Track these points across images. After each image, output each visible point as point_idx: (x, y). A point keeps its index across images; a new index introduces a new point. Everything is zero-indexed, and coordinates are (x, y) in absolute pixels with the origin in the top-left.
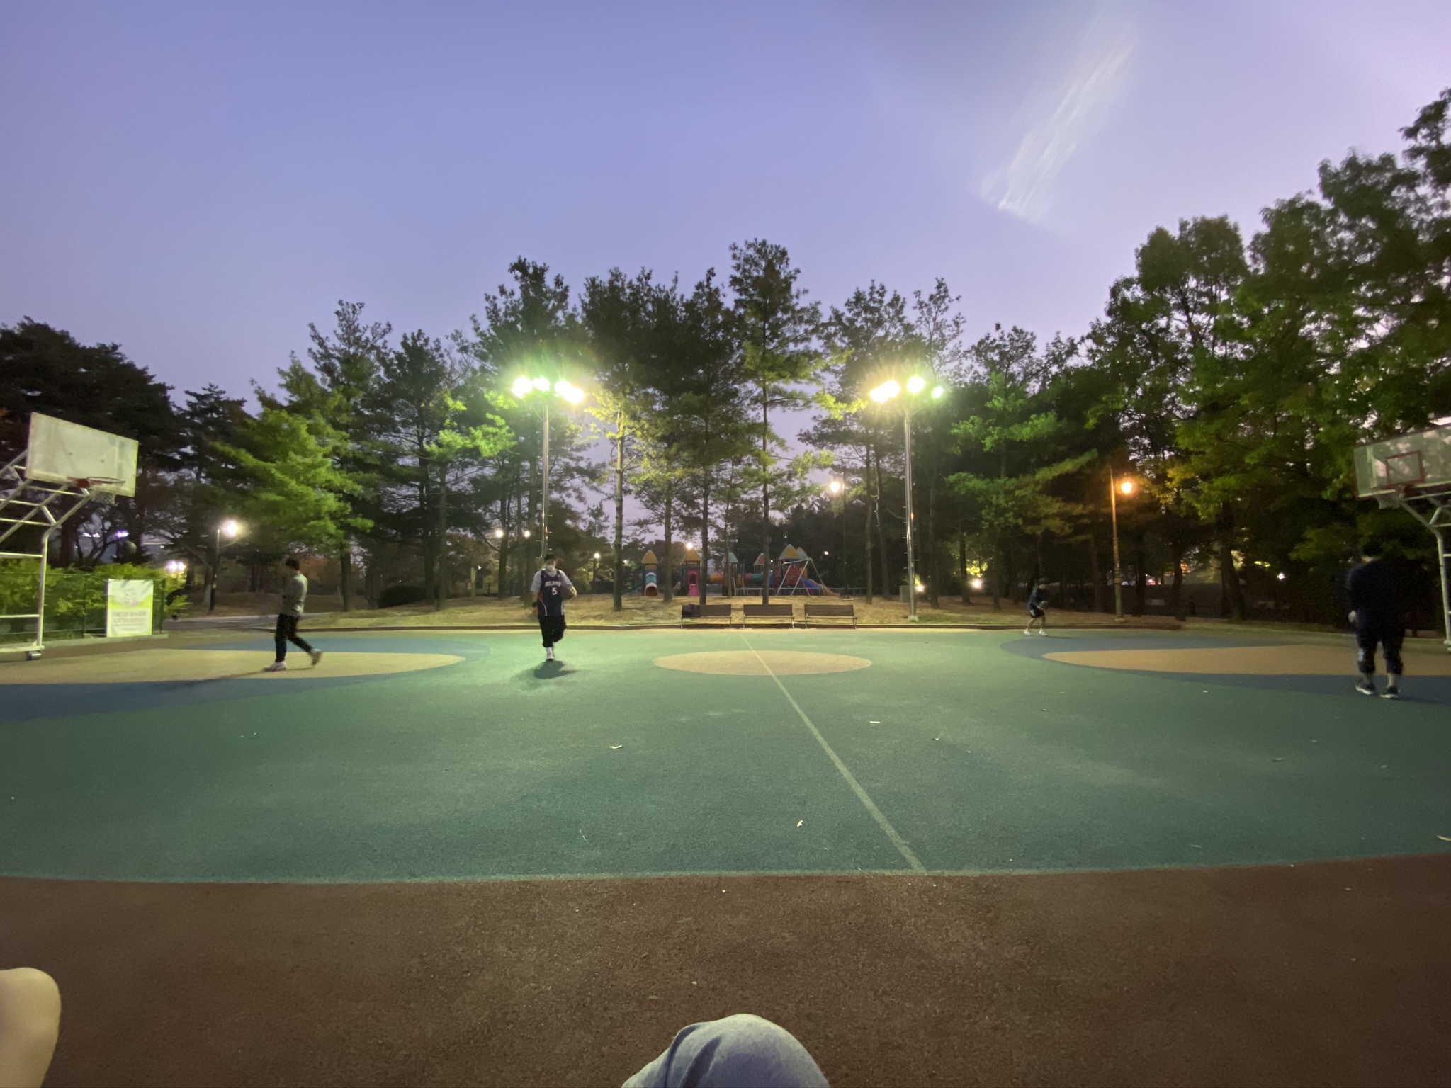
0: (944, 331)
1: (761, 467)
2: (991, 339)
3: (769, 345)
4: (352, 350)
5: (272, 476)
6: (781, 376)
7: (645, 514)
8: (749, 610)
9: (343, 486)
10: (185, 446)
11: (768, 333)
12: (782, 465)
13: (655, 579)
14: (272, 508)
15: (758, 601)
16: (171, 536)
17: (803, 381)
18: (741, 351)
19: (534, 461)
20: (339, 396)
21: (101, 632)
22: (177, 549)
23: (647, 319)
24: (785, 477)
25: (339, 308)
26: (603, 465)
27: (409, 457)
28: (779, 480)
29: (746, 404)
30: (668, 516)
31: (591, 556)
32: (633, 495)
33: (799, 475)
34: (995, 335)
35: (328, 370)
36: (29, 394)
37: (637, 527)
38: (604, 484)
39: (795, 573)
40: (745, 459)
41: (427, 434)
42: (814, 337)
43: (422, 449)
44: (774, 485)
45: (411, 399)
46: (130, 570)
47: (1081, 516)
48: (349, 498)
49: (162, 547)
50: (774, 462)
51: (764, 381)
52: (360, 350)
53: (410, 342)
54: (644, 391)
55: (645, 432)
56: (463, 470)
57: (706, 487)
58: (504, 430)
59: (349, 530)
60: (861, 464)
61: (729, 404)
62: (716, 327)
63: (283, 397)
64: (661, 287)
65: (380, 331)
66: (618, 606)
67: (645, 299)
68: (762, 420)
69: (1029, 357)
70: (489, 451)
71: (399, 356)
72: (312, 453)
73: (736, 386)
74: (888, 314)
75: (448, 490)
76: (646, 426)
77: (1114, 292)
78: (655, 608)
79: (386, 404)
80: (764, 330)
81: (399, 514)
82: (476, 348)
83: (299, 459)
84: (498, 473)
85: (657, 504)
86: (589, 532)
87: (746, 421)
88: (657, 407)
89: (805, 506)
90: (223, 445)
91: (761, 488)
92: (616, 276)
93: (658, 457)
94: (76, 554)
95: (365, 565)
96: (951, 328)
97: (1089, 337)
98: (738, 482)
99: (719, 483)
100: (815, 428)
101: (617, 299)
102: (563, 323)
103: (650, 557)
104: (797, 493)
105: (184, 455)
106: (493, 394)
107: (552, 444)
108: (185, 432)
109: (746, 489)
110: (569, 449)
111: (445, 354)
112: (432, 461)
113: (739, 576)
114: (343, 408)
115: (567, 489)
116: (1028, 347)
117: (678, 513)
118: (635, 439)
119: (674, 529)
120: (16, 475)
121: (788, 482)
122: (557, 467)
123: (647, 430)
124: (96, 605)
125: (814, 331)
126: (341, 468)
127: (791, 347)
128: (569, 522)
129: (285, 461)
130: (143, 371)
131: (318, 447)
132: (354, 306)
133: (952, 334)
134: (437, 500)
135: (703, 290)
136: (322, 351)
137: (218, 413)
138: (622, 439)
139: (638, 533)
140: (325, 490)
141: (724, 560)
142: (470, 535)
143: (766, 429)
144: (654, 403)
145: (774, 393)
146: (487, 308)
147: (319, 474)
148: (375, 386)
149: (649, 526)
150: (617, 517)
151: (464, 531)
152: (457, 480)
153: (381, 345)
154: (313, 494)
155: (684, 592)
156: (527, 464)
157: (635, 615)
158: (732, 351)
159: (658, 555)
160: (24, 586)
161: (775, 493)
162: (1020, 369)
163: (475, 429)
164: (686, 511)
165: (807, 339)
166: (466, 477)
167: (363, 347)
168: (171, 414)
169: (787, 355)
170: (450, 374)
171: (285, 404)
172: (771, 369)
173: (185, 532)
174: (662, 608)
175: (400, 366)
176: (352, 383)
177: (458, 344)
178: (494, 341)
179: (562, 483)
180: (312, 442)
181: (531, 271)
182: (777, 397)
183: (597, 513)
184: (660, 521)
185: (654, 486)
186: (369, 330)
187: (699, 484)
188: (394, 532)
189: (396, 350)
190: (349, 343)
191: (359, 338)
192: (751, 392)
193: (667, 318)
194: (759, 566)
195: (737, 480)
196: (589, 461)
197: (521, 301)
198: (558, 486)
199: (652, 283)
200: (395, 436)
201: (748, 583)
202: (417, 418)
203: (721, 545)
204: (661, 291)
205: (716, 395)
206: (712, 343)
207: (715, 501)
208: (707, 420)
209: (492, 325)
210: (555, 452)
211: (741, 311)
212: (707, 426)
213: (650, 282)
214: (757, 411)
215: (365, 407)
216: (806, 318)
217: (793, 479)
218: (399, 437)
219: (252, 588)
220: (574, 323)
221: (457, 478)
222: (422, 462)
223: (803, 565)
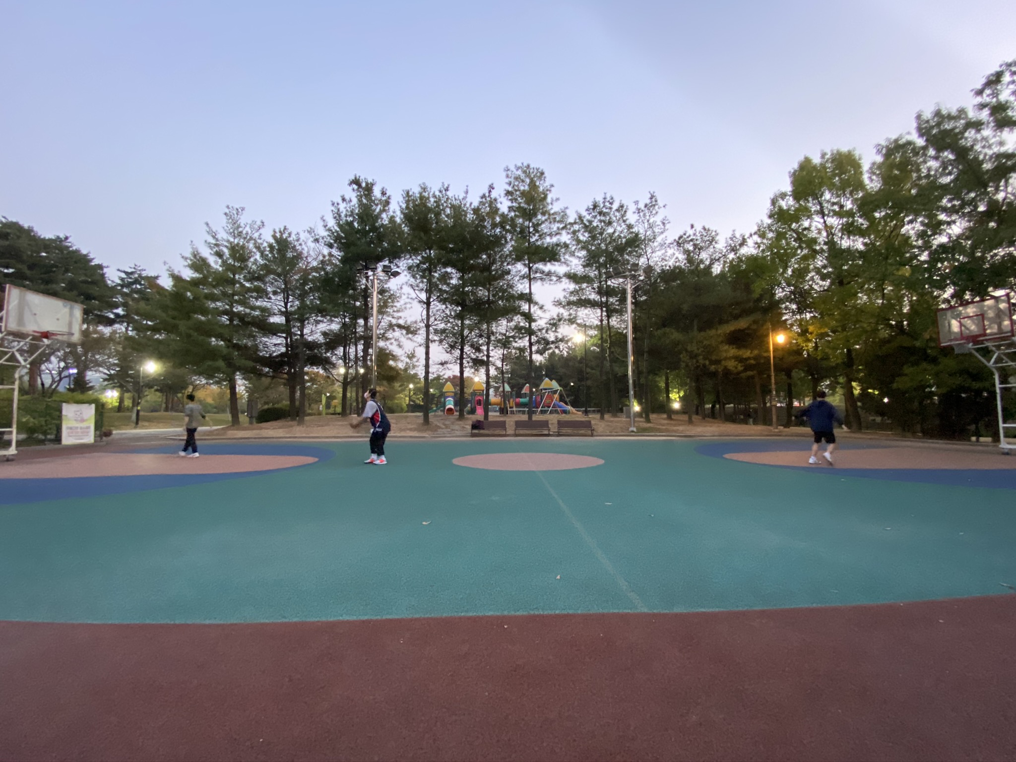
0: (654, 229)
1: (528, 324)
2: (687, 235)
3: (532, 238)
4: (236, 241)
6: (541, 260)
8: (519, 424)
10: (117, 308)
11: (531, 230)
12: (542, 323)
13: (452, 403)
15: (525, 417)
16: (108, 372)
17: (556, 263)
18: (513, 242)
19: (366, 320)
20: (228, 273)
21: (58, 441)
22: (112, 382)
23: (446, 219)
24: (544, 331)
25: (227, 211)
26: (416, 322)
27: (278, 316)
28: (540, 333)
29: (516, 280)
30: (461, 358)
31: (408, 386)
32: (437, 343)
33: (553, 330)
34: (690, 232)
35: (219, 255)
36: (6, 271)
37: (438, 366)
38: (417, 336)
39: (551, 398)
40: (515, 318)
41: (290, 300)
42: (564, 233)
43: (287, 311)
44: (537, 336)
45: (279, 275)
46: (79, 397)
47: (749, 358)
49: (101, 380)
50: (536, 320)
51: (529, 264)
52: (242, 241)
53: (278, 235)
54: (444, 270)
56: (316, 326)
57: (489, 338)
59: (235, 368)
60: (598, 323)
61: (504, 280)
62: (494, 225)
63: (187, 274)
64: (456, 197)
65: (256, 227)
66: (426, 422)
67: (445, 205)
68: (527, 291)
69: (714, 247)
71: (271, 246)
73: (510, 267)
74: (616, 217)
75: (306, 340)
77: (774, 202)
78: (453, 423)
79: (260, 278)
80: (529, 227)
81: (271, 357)
82: (325, 239)
84: (341, 328)
85: (454, 350)
86: (406, 370)
87: (516, 292)
88: (454, 282)
89: (557, 351)
91: (527, 338)
92: (424, 189)
93: (455, 317)
94: (40, 386)
95: (247, 393)
96: (659, 227)
97: (755, 233)
98: (511, 335)
99: (498, 335)
100: (565, 297)
101: (424, 205)
102: (387, 222)
103: (449, 387)
104: (553, 342)
105: (117, 315)
107: (380, 307)
108: (117, 298)
109: (517, 340)
110: (391, 311)
111: (303, 243)
112: (294, 319)
113: (511, 400)
115: (390, 339)
116: (712, 241)
117: (468, 356)
119: (466, 367)
121: (546, 335)
122: (382, 324)
124: (55, 422)
125: (563, 228)
127: (548, 239)
128: (391, 363)
130: (86, 256)
132: (237, 209)
133: (660, 231)
134: (297, 348)
135: (486, 199)
136: (214, 241)
137: (141, 284)
141: (501, 389)
142: (321, 372)
143: (531, 297)
144: (452, 278)
145: (536, 272)
146: (332, 211)
148: (254, 266)
149: (448, 365)
150: (425, 359)
151: (317, 369)
152: (312, 333)
153: (257, 237)
155: (472, 411)
156: (361, 322)
157: (439, 428)
158: (507, 242)
159: (454, 385)
161: (537, 342)
162: (707, 256)
164: (474, 354)
165: (559, 234)
166: (318, 331)
167: (245, 238)
168: (106, 285)
169: (546, 245)
170: (306, 257)
171: (189, 279)
172: (534, 255)
173: (117, 369)
174: (458, 423)
175: (271, 251)
176: (236, 264)
177: (312, 237)
178: (338, 234)
179: (387, 335)
181: (364, 185)
182: (538, 275)
183: (411, 356)
184: (455, 362)
185: (451, 338)
186: (248, 226)
187: (483, 336)
188: (267, 369)
189: (268, 241)
190: (234, 236)
191: (241, 232)
192: (520, 271)
193: (461, 219)
194: (526, 393)
195: (510, 333)
196: (405, 320)
197: (357, 206)
198: (383, 337)
199: (450, 194)
200: (267, 302)
201: (518, 405)
202: (283, 289)
203: (499, 378)
204: (456, 199)
205: (495, 273)
206: (493, 236)
207: (495, 347)
208: (489, 291)
209: (336, 223)
210: (381, 311)
211: (513, 214)
212: (489, 295)
213: (448, 193)
214: (524, 285)
215: (248, 281)
216: (558, 219)
217: (549, 332)
218: (270, 302)
219: (166, 410)
220: (395, 222)
221: (312, 331)
222: (288, 321)
223: (555, 392)
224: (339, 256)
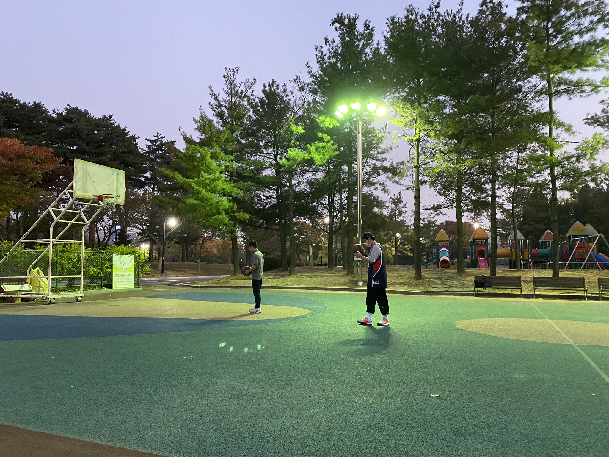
1: (548, 152)
3: (552, 41)
4: (233, 100)
5: (192, 187)
6: (565, 68)
7: (439, 200)
8: (538, 282)
9: (231, 192)
10: (146, 173)
11: (551, 31)
12: (570, 149)
13: (447, 254)
14: (193, 208)
15: (548, 274)
16: (142, 228)
17: (590, 68)
18: (525, 52)
19: (350, 166)
20: (228, 132)
21: (110, 286)
22: (145, 236)
23: (437, 40)
24: (573, 160)
25: (225, 73)
26: (403, 163)
27: (269, 169)
28: (567, 163)
29: (530, 97)
30: (459, 201)
31: (394, 235)
32: (428, 185)
33: (588, 157)
35: (220, 115)
36: (72, 148)
37: (431, 211)
38: (405, 178)
39: (584, 247)
40: (530, 146)
41: (279, 152)
42: (600, 26)
43: (277, 163)
44: (562, 168)
45: (269, 129)
46: (123, 249)
48: (235, 200)
49: (137, 234)
50: (561, 146)
51: (549, 75)
52: (238, 99)
53: (267, 89)
54: (436, 99)
55: (437, 132)
56: (303, 176)
57: (494, 174)
58: (330, 144)
59: (236, 221)
61: (514, 100)
62: (499, 36)
63: (197, 136)
64: (449, 12)
65: (249, 84)
66: (418, 276)
67: (435, 24)
68: (547, 109)
70: (320, 160)
71: (261, 100)
72: (214, 171)
73: (521, 83)
75: (294, 191)
76: (439, 127)
78: (450, 278)
79: (253, 134)
80: (547, 29)
81: (264, 209)
82: (310, 86)
83: (207, 175)
84: (325, 176)
85: (449, 191)
86: (391, 216)
87: (531, 112)
88: (447, 111)
89: (592, 185)
90: (166, 170)
91: (548, 171)
92: (411, 11)
93: (449, 152)
94: (96, 240)
95: (244, 243)
98: (525, 167)
99: (506, 170)
100: (603, 111)
101: (412, 29)
102: (371, 56)
103: (443, 235)
104: (587, 174)
105: (146, 178)
106: (322, 118)
107: (364, 150)
108: (146, 164)
109: (533, 173)
110: (376, 153)
111: (290, 94)
112: (284, 171)
113: (526, 251)
114: (230, 140)
115: (375, 184)
117: (467, 198)
118: (428, 139)
119: (464, 211)
120: (69, 196)
121: (576, 164)
122: (367, 168)
123: (439, 131)
124: (107, 270)
125: (599, 21)
126: (230, 180)
127: (576, 39)
128: (376, 209)
129: (199, 178)
130: (124, 130)
131: (217, 167)
132: (233, 70)
134: (287, 199)
135: (486, 6)
136: (216, 103)
137: (162, 150)
138: (418, 140)
139: (432, 216)
140: (222, 195)
141: (511, 237)
142: (308, 222)
143: (552, 117)
144: (445, 107)
145: (560, 84)
146: (316, 55)
147: (217, 185)
148: (248, 122)
149: (441, 210)
150: (415, 204)
151: (304, 219)
152: (299, 183)
153: (250, 94)
154: (216, 198)
155: (473, 265)
156: (345, 168)
157: (434, 283)
158: (516, 53)
159: (450, 233)
160: (73, 259)
161: (562, 175)
163: (311, 145)
164: (474, 195)
165: (593, 29)
166: (305, 181)
167: (240, 97)
168: (138, 153)
169: (573, 47)
170: (293, 108)
171: (198, 141)
172: (556, 62)
173: (148, 225)
174: (456, 278)
175: (262, 107)
176: (234, 122)
177: (298, 85)
178: (322, 79)
179: (371, 179)
180: (213, 164)
181: (346, 21)
182: (562, 87)
183: (397, 201)
184: (451, 205)
185: (445, 177)
186: (243, 84)
187: (486, 172)
188: (261, 221)
189: (259, 96)
190: (232, 96)
191: (237, 91)
192: (535, 86)
193: (455, 36)
194: (546, 242)
195: (523, 165)
196: (391, 161)
197: (339, 45)
198: (368, 183)
199: (441, 10)
200: (260, 156)
201: (535, 257)
202: (273, 141)
203: (507, 224)
204: (448, 15)
205: (501, 93)
206: (496, 49)
207: (503, 185)
208: (492, 116)
209: (320, 67)
210: (366, 156)
211: (524, 16)
212: (493, 121)
213: (439, 10)
214: (541, 102)
215: (242, 138)
216: (590, 10)
217: (581, 160)
218: (263, 156)
219: (183, 260)
220: (379, 54)
221: (299, 182)
222: (278, 172)
223: (592, 240)
224: (323, 101)
